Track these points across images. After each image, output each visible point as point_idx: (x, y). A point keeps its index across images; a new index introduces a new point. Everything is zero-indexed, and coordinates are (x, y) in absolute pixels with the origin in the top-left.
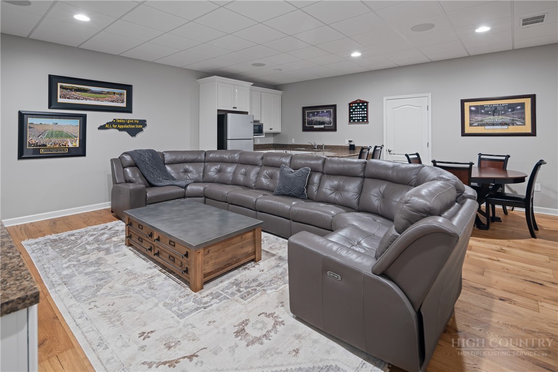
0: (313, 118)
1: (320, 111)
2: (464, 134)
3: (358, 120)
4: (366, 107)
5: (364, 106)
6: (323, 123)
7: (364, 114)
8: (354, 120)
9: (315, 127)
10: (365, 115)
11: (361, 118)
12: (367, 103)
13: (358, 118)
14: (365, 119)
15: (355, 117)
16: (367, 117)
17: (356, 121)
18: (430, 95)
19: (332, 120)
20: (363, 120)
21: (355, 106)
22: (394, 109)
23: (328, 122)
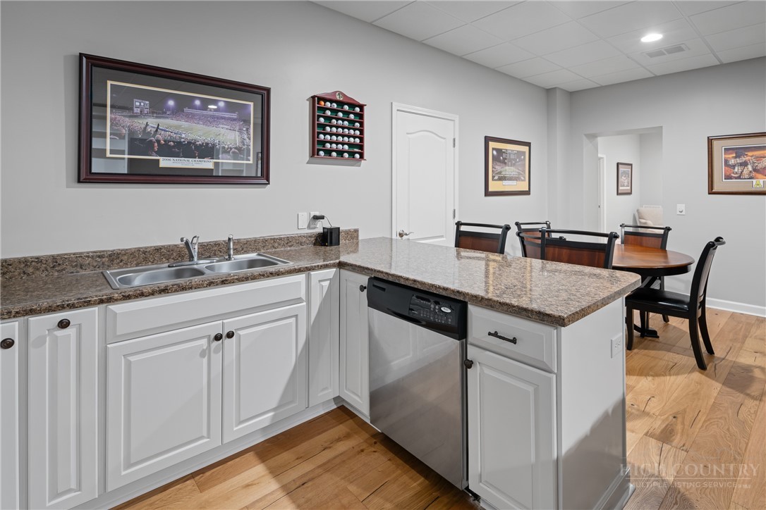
0: (152, 122)
1: (198, 97)
2: (487, 193)
3: (340, 153)
4: (360, 116)
5: (356, 114)
6: (207, 151)
7: (355, 137)
8: (328, 152)
9: (166, 162)
10: (357, 141)
11: (346, 147)
12: (361, 107)
13: (340, 147)
14: (356, 151)
15: (331, 143)
16: (361, 147)
17: (334, 154)
18: (457, 118)
19: (252, 144)
20: (352, 154)
21: (332, 110)
22: (409, 135)
23: (236, 148)
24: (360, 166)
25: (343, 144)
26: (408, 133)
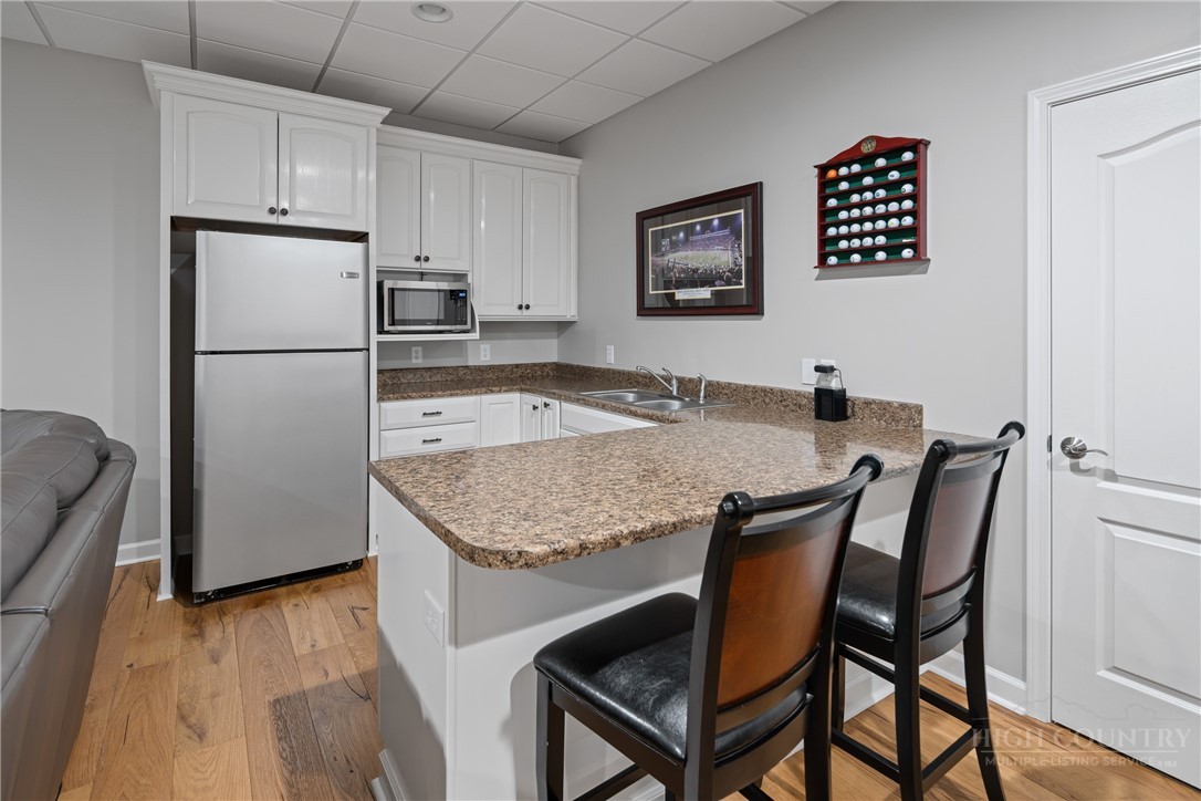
0: (672, 257)
1: (698, 222)
3: (868, 253)
4: (914, 171)
5: (903, 167)
6: (707, 278)
7: (901, 214)
8: (844, 255)
9: (680, 295)
10: (908, 220)
11: (881, 239)
12: (918, 146)
13: (868, 241)
14: (904, 246)
15: (850, 237)
17: (856, 257)
19: (743, 263)
20: (893, 251)
21: (850, 178)
22: (1111, 161)
23: (729, 271)
24: (925, 272)
25: (874, 234)
26: (1103, 156)
